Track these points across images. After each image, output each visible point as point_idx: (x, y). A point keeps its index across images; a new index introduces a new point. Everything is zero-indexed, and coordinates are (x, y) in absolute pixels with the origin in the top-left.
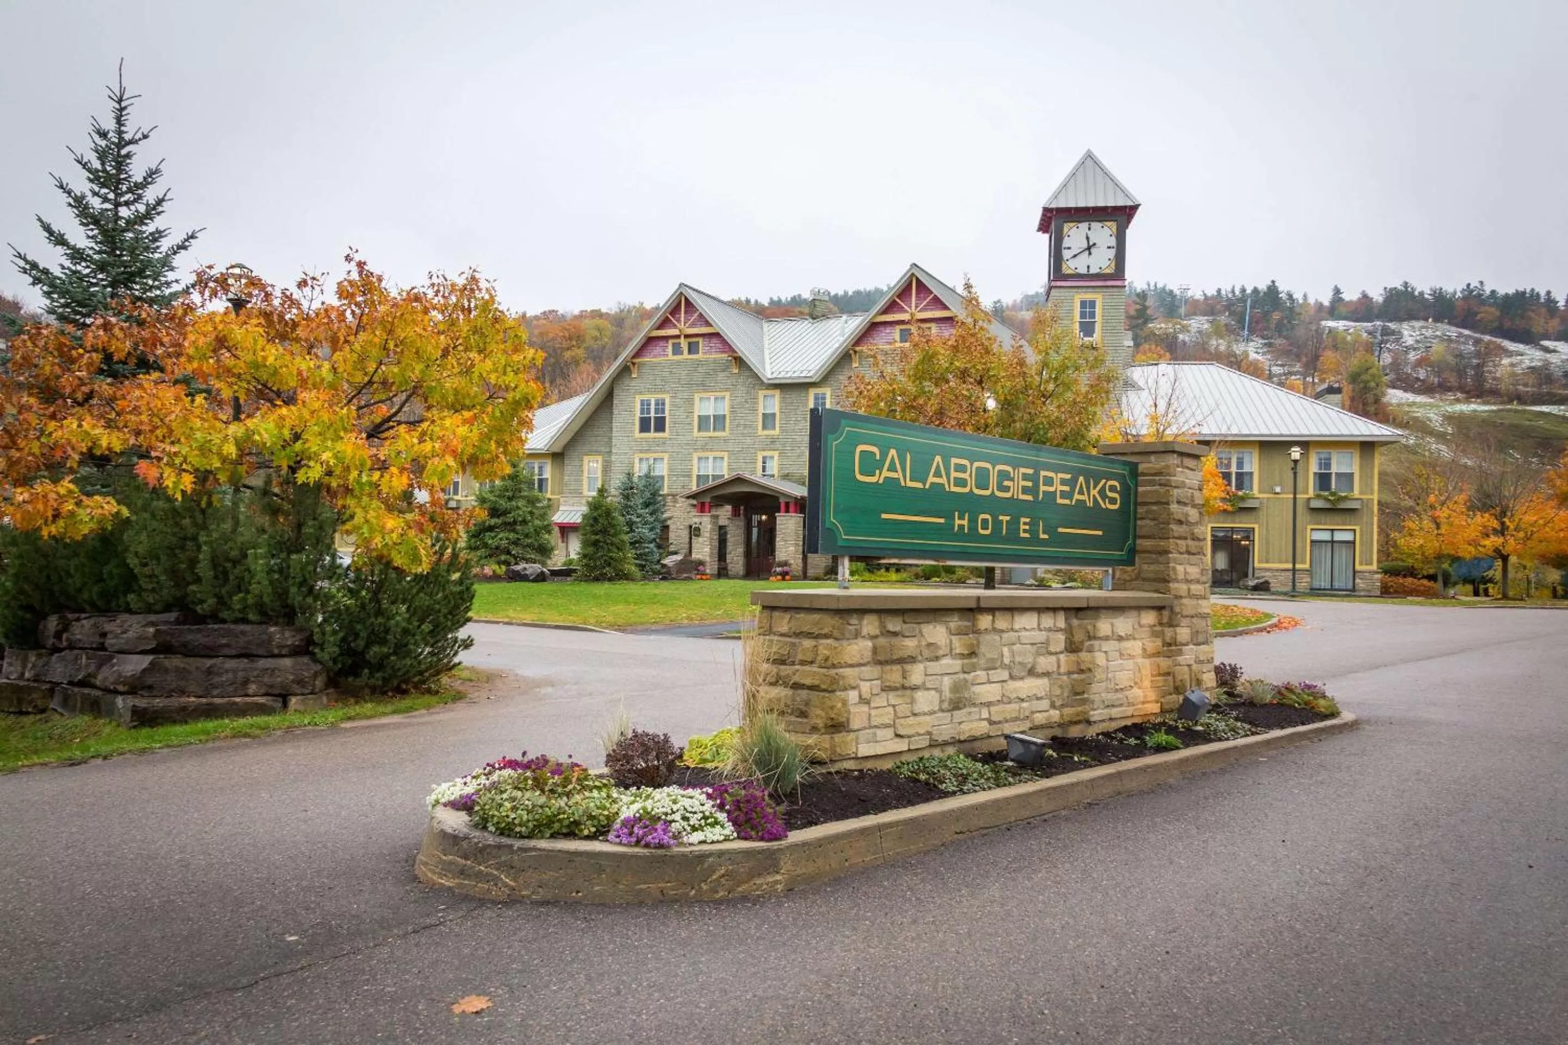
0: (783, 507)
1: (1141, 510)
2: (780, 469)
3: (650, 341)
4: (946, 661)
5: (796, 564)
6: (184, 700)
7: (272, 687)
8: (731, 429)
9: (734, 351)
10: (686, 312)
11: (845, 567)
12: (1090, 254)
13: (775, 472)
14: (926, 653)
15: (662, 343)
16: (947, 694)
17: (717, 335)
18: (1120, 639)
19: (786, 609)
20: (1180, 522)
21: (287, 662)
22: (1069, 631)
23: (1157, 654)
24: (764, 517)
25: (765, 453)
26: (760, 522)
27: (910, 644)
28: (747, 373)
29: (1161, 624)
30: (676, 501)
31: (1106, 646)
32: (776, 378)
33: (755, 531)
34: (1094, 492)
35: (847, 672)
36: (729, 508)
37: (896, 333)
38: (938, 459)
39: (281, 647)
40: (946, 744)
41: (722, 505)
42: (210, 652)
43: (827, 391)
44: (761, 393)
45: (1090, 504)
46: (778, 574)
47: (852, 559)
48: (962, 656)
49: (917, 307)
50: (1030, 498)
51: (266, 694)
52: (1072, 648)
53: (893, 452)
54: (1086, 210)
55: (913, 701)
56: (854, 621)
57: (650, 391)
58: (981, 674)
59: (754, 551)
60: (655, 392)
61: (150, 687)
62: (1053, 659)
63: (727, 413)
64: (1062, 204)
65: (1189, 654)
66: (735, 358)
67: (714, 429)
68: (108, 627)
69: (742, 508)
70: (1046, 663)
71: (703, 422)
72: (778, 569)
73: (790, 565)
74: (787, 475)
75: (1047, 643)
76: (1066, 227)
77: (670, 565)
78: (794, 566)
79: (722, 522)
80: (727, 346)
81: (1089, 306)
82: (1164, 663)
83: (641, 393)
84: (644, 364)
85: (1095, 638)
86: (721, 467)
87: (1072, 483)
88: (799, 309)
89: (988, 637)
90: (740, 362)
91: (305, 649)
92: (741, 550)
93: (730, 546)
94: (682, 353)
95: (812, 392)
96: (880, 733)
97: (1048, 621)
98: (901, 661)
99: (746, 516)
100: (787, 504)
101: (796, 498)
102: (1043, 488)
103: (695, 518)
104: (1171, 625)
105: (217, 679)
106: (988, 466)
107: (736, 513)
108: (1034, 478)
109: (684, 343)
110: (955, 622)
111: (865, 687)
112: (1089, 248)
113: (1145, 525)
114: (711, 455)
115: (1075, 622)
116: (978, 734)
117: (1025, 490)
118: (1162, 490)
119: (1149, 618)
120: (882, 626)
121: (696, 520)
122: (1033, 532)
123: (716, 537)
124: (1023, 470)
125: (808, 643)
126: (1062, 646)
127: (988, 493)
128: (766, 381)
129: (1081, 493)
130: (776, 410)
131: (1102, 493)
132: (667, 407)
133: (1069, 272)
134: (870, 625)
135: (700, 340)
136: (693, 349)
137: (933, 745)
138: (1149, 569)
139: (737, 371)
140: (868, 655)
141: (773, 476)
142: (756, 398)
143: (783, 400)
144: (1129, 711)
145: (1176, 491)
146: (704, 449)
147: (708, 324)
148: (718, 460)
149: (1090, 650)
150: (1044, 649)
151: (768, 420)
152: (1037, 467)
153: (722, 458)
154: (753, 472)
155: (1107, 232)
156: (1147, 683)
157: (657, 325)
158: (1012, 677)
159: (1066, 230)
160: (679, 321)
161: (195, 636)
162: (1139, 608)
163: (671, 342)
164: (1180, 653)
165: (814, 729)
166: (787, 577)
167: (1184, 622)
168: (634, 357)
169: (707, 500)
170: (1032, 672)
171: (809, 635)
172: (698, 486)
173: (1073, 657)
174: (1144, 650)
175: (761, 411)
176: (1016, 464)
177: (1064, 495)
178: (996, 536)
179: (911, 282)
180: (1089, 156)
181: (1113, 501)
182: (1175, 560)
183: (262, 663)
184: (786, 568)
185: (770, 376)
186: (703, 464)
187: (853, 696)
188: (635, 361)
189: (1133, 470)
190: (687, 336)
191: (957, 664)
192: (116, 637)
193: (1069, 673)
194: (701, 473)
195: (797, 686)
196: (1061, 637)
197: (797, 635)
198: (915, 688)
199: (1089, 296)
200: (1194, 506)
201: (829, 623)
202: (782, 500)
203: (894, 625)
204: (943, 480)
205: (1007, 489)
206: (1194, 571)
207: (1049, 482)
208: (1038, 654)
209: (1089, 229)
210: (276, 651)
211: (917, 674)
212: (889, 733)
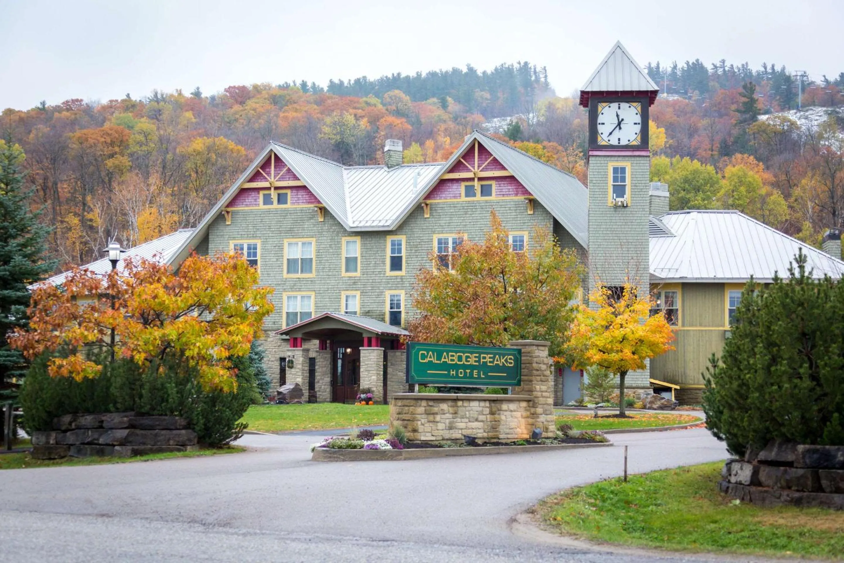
0: (366, 342)
1: (523, 366)
2: (362, 306)
3: (243, 191)
4: (448, 415)
5: (378, 390)
6: (146, 447)
7: (178, 442)
8: (317, 271)
9: (319, 202)
10: (275, 167)
11: (417, 388)
12: (620, 128)
13: (357, 309)
14: (441, 412)
15: (253, 194)
16: (448, 424)
17: (304, 188)
18: (511, 411)
19: (400, 399)
20: (538, 370)
21: (183, 432)
22: (491, 408)
23: (528, 417)
24: (349, 350)
25: (349, 293)
26: (345, 354)
27: (436, 409)
28: (331, 222)
29: (529, 407)
30: (268, 336)
31: (505, 413)
32: (357, 227)
33: (340, 362)
34: (503, 360)
35: (417, 416)
36: (317, 342)
37: (462, 188)
38: (445, 353)
39: (180, 425)
40: (447, 440)
41: (309, 340)
42: (152, 428)
43: (402, 238)
44: (344, 240)
45: (501, 365)
46: (362, 400)
47: (419, 385)
48: (452, 414)
49: (479, 167)
50: (477, 364)
51: (177, 445)
52: (492, 413)
53: (431, 353)
54: (615, 93)
55: (437, 426)
56: (419, 402)
57: (242, 237)
58: (459, 420)
59: (339, 379)
60: (248, 238)
61: (130, 442)
62: (485, 416)
63: (313, 256)
64: (596, 88)
65: (542, 418)
66: (321, 209)
67: (302, 272)
68: (104, 418)
69: (328, 342)
70: (481, 417)
71: (292, 264)
72: (363, 396)
73: (373, 392)
74: (369, 312)
75: (482, 411)
76: (600, 106)
77: (285, 392)
78: (376, 393)
79: (312, 354)
80: (313, 198)
81: (619, 173)
82: (530, 421)
83: (234, 238)
84: (238, 212)
85: (501, 410)
86: (309, 305)
87: (494, 358)
88: (365, 99)
89: (461, 408)
90: (324, 211)
91: (189, 426)
92: (328, 379)
93: (318, 375)
94: (272, 203)
95: (389, 239)
96: (427, 434)
97: (482, 404)
98: (433, 414)
99: (332, 348)
100: (370, 339)
101: (377, 334)
102: (482, 360)
103: (288, 352)
104: (533, 407)
105: (159, 438)
106: (462, 354)
107: (323, 347)
108: (479, 357)
109: (274, 194)
110: (450, 403)
111: (423, 421)
112: (619, 124)
113: (524, 371)
114: (299, 294)
115: (493, 405)
116: (458, 438)
117: (475, 361)
118: (530, 358)
119: (524, 404)
120: (428, 404)
121: (289, 353)
122: (479, 375)
123: (307, 368)
124: (475, 355)
125: (407, 408)
126: (488, 412)
127: (462, 363)
128: (348, 229)
129: (497, 361)
130: (358, 255)
131: (506, 361)
132: (259, 251)
133: (604, 143)
134: (424, 403)
135: (289, 192)
136: (282, 199)
137: (443, 439)
138: (526, 387)
139: (322, 220)
140: (423, 412)
141: (355, 313)
142: (339, 243)
143: (363, 245)
144: (516, 436)
145: (535, 359)
146: (292, 289)
147: (296, 178)
148: (306, 299)
149: (499, 414)
150: (481, 413)
151: (351, 262)
152: (480, 353)
153: (310, 297)
154: (338, 309)
155: (633, 111)
156: (523, 427)
157: (248, 179)
158: (469, 421)
159: (600, 109)
160: (269, 174)
161: (146, 421)
162: (519, 400)
163: (262, 193)
164: (538, 417)
165: (409, 431)
166: (370, 402)
167: (540, 406)
168: (228, 206)
169: (299, 335)
170: (477, 420)
171: (407, 406)
172: (288, 324)
173: (492, 416)
174: (522, 416)
175: (344, 255)
176: (472, 353)
177: (490, 362)
178: (465, 376)
179: (474, 145)
180: (618, 46)
181: (511, 363)
182: (535, 384)
183: (175, 432)
184: (369, 395)
185: (352, 225)
186: (291, 303)
187: (419, 423)
188: (229, 209)
189: (519, 351)
190: (276, 188)
191: (450, 416)
192: (108, 422)
193: (491, 421)
194: (291, 310)
195: (404, 420)
196: (488, 410)
197: (404, 406)
198: (437, 422)
199: (620, 164)
200: (544, 364)
201: (413, 402)
202: (365, 335)
203: (431, 403)
204: (447, 360)
205: (469, 361)
206: (544, 388)
207: (484, 358)
208: (479, 414)
209: (619, 108)
210: (178, 427)
211: (438, 418)
212: (430, 434)
